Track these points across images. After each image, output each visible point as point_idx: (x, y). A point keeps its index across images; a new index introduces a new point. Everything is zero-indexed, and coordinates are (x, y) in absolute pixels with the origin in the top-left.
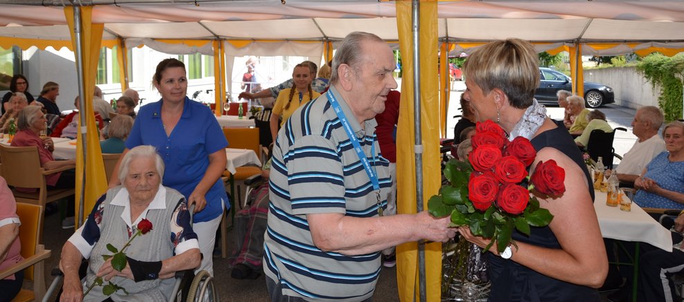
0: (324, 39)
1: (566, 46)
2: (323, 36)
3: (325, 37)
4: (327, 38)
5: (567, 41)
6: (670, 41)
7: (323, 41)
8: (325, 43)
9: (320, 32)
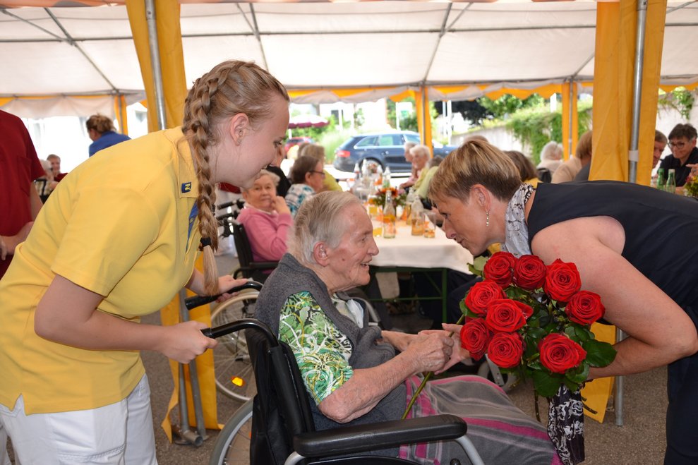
0: (114, 92)
1: (411, 90)
2: (110, 88)
3: (114, 89)
4: (117, 90)
5: (412, 85)
6: (522, 81)
7: (113, 95)
8: (116, 98)
9: (105, 81)
